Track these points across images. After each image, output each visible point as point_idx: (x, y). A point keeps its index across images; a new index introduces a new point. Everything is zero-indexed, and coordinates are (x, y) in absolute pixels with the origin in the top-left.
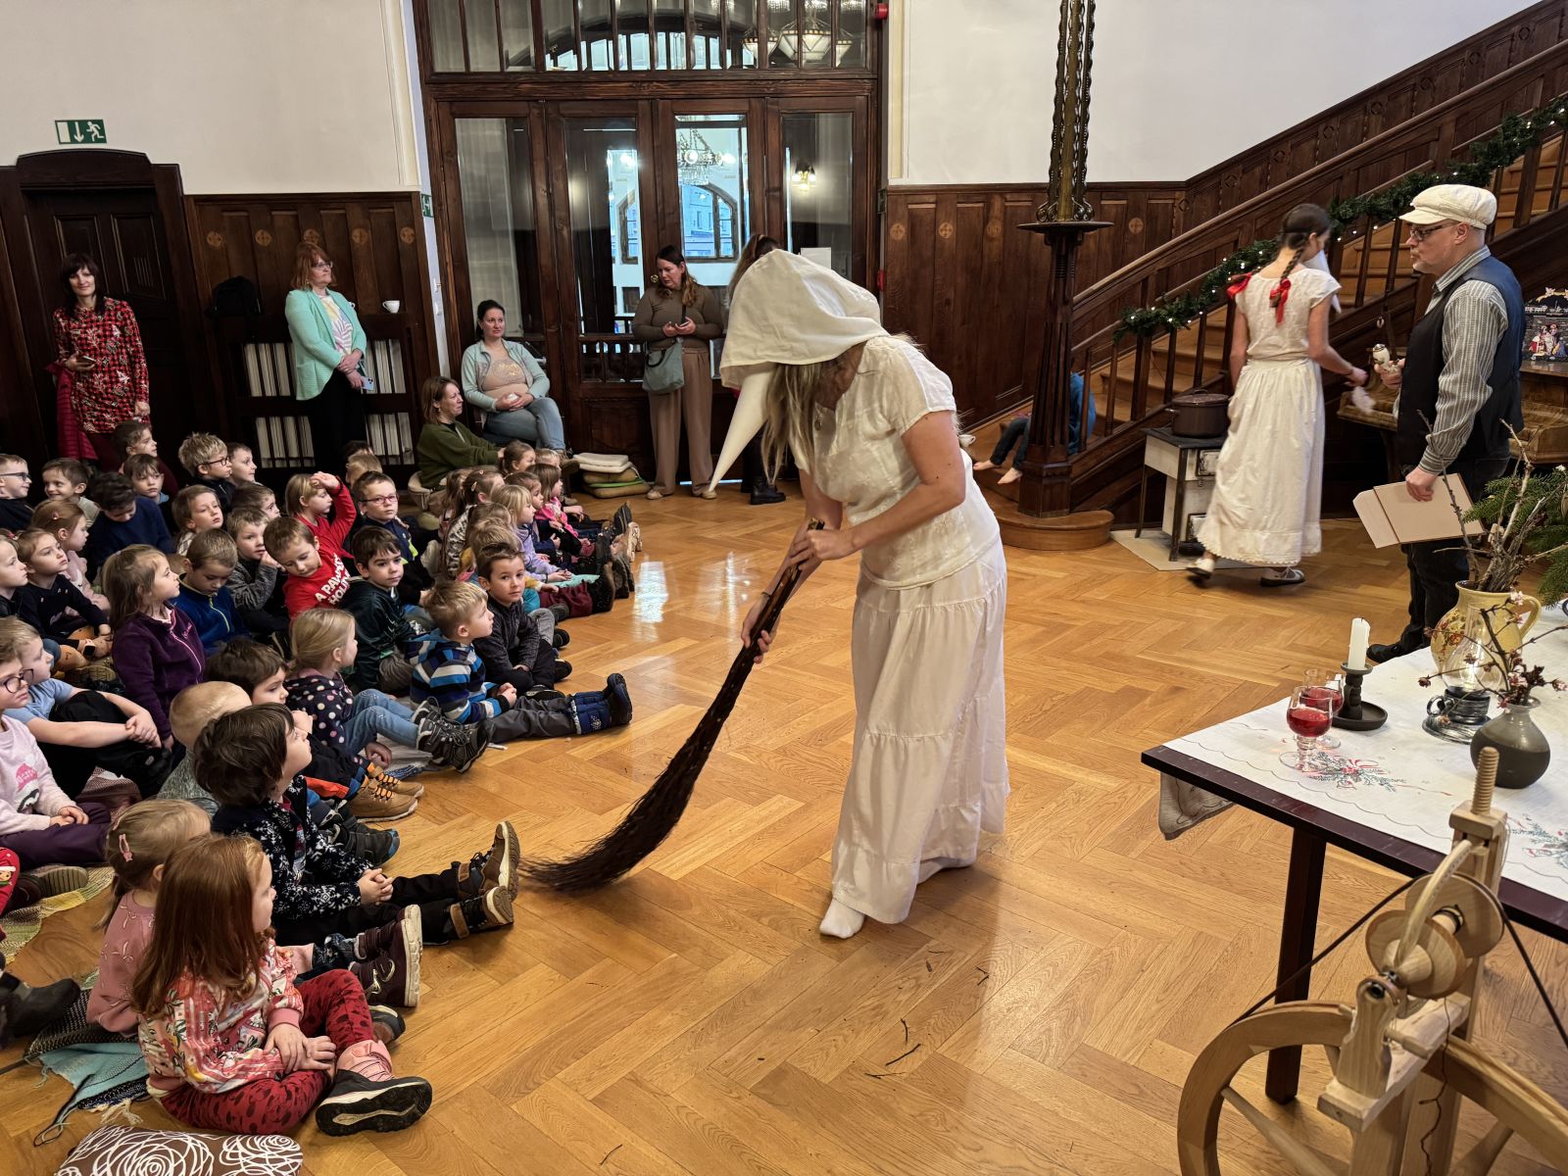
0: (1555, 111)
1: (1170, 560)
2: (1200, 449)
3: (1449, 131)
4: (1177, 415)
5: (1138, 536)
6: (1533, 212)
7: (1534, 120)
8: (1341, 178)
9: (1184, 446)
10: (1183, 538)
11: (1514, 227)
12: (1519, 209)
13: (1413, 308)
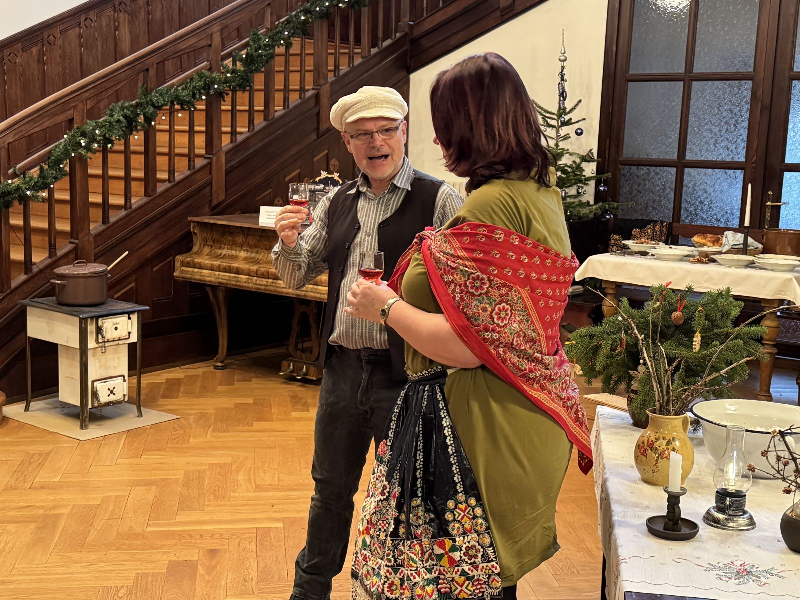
0: (282, 33)
1: (82, 428)
2: (98, 318)
3: (217, 40)
4: (64, 286)
5: (27, 409)
6: (276, 108)
7: (270, 38)
8: (148, 70)
9: (85, 316)
10: (90, 406)
11: (265, 120)
12: (267, 105)
13: (212, 183)
